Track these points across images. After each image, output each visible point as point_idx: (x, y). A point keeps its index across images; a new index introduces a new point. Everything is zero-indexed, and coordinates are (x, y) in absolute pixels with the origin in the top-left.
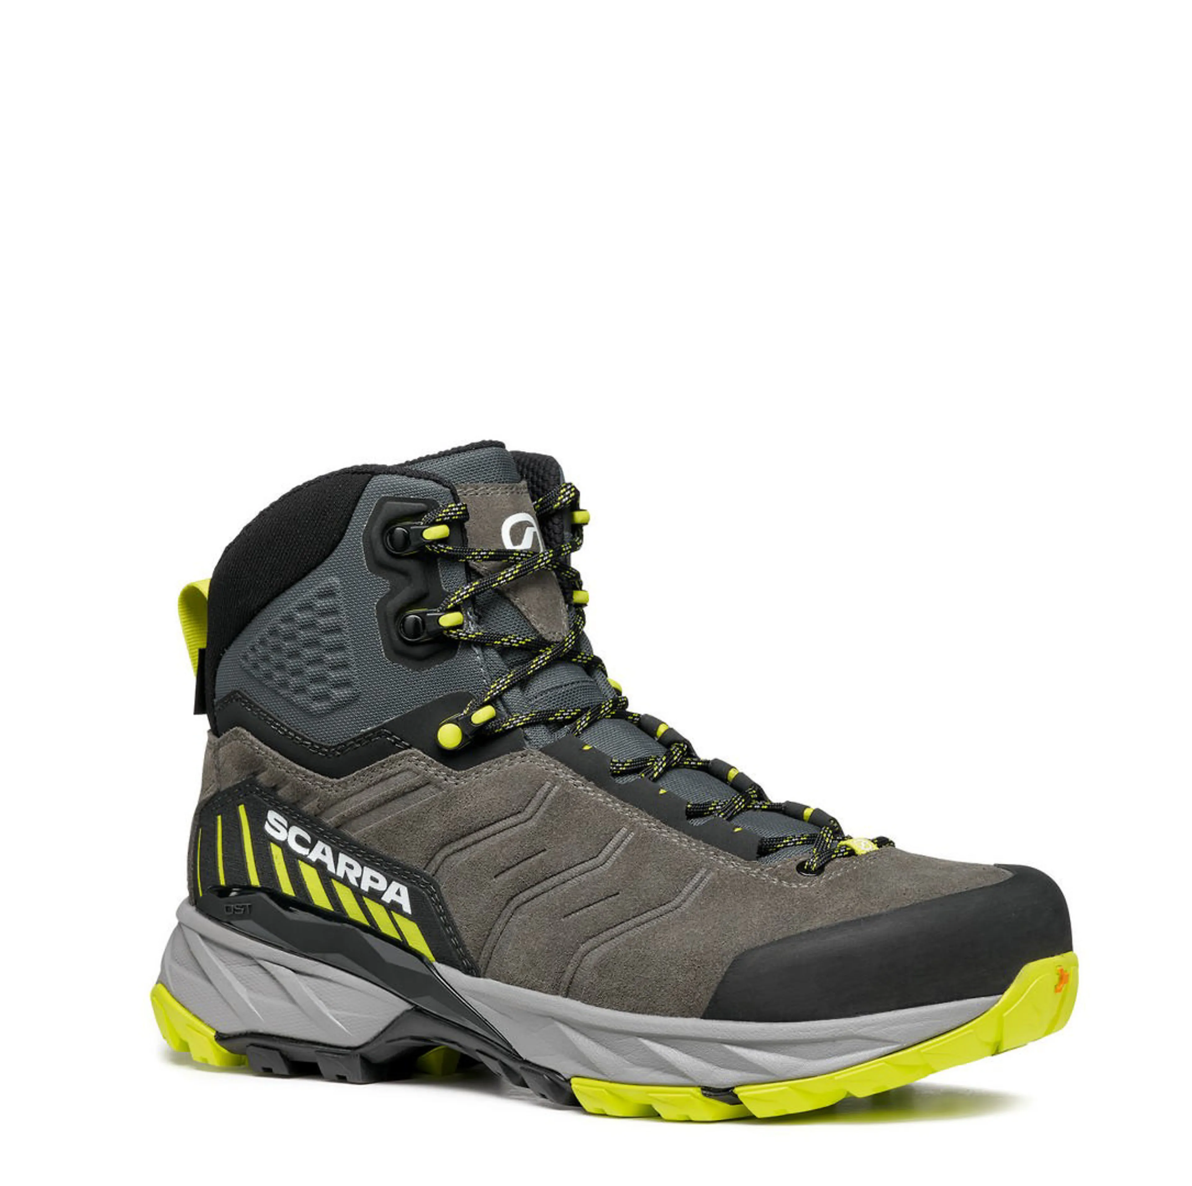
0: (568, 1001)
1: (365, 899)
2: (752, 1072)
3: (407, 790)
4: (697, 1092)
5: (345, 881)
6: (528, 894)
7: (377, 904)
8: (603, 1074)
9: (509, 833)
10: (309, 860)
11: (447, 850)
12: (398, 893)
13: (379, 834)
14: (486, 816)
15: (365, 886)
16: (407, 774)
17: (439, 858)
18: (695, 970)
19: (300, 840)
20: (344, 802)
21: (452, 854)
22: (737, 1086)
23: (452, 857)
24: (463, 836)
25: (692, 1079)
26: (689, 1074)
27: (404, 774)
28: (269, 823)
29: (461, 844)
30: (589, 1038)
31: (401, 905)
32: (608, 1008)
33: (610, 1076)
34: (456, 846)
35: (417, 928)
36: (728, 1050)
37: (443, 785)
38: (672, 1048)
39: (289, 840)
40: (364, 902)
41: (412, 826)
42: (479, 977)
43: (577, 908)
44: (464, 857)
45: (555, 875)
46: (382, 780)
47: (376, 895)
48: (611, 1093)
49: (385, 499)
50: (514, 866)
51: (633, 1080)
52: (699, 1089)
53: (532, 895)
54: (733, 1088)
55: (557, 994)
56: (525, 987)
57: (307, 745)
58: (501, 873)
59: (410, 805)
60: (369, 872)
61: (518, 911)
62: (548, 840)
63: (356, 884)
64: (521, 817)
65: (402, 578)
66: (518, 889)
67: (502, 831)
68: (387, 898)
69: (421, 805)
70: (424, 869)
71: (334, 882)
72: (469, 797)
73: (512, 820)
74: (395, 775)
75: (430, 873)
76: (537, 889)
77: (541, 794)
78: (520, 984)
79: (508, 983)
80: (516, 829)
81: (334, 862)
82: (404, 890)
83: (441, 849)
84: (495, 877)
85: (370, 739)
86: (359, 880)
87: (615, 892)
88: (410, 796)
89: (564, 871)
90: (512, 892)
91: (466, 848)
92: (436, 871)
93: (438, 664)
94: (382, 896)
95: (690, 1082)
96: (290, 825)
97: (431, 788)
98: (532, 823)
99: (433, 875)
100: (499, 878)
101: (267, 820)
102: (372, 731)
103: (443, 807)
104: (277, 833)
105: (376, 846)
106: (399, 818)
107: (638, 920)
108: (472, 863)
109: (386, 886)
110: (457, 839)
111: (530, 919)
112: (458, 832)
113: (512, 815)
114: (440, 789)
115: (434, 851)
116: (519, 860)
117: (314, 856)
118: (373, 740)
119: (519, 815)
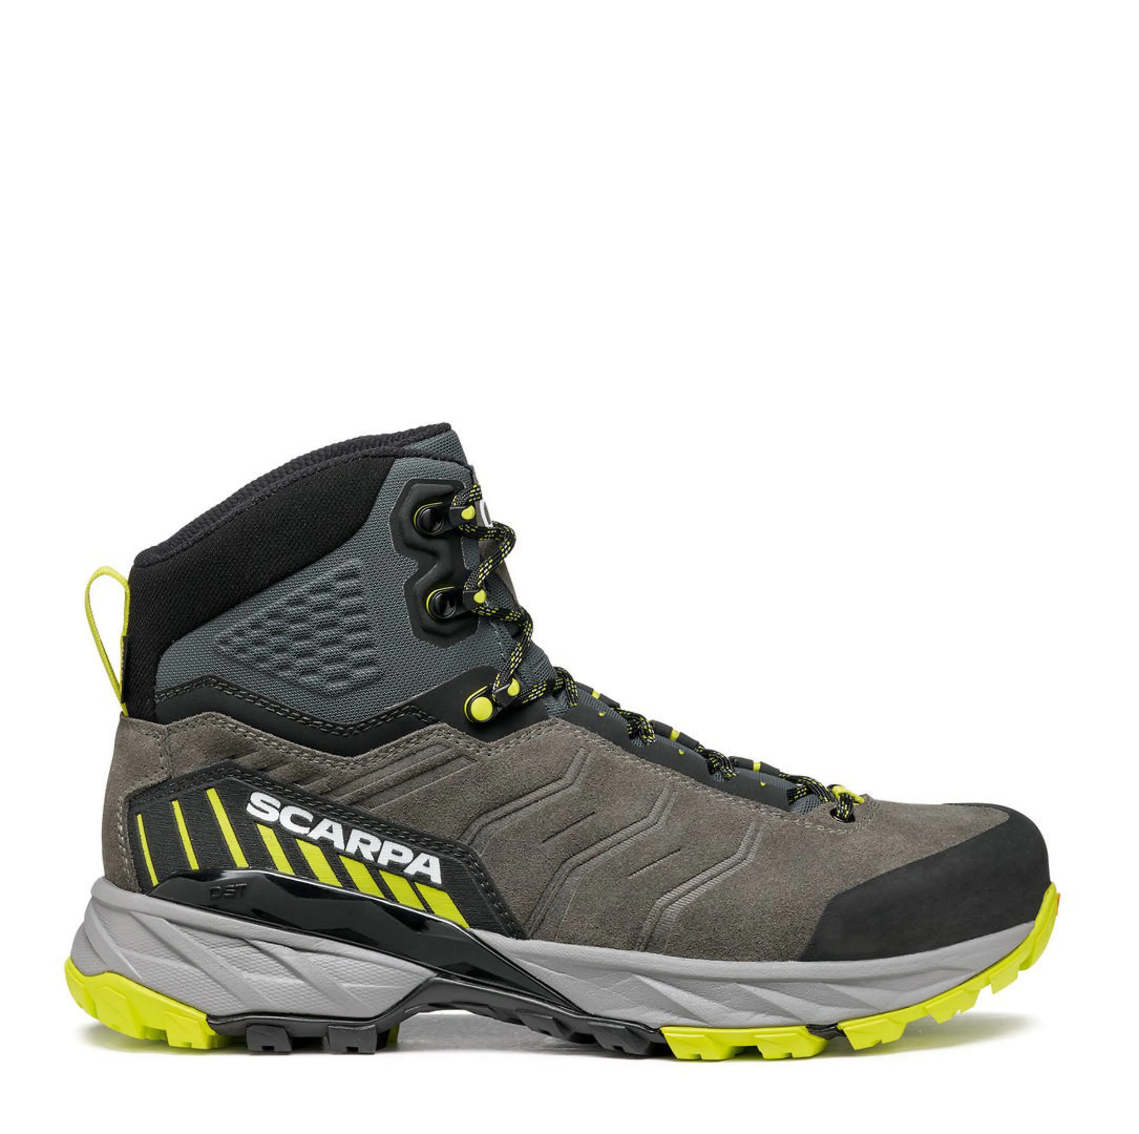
0: (647, 955)
1: (382, 873)
2: (855, 1008)
3: (438, 763)
4: (803, 1030)
5: (358, 857)
6: (581, 856)
7: (397, 877)
8: (702, 1021)
9: (552, 799)
10: (311, 839)
11: (484, 820)
12: (427, 864)
13: (405, 807)
14: (527, 784)
15: (383, 860)
16: (437, 749)
17: (475, 828)
18: (790, 916)
19: (296, 820)
20: (362, 779)
21: (489, 823)
22: (841, 1021)
23: (490, 825)
24: (502, 805)
25: (800, 1019)
26: (795, 1014)
27: (433, 748)
28: (252, 804)
29: (499, 812)
30: (679, 988)
31: (430, 876)
32: (698, 958)
33: (711, 1023)
34: (492, 815)
35: (448, 897)
36: (832, 989)
37: (476, 756)
38: (773, 990)
39: (281, 821)
40: (381, 876)
41: (444, 799)
42: (528, 939)
43: (642, 866)
44: (505, 824)
45: (609, 836)
46: (408, 756)
47: (396, 869)
48: (710, 1038)
49: (413, 482)
50: (563, 830)
51: (736, 1024)
52: (804, 1027)
53: (587, 857)
54: (837, 1024)
55: (632, 949)
56: (592, 945)
57: (318, 725)
58: (549, 838)
59: (440, 778)
60: (389, 846)
61: (574, 873)
62: (597, 804)
63: (372, 858)
64: (561, 783)
65: (430, 557)
66: (572, 852)
67: (543, 798)
68: (410, 871)
69: (453, 777)
70: (458, 839)
71: (343, 859)
72: (506, 767)
73: (553, 786)
74: (423, 749)
75: (465, 843)
76: (591, 851)
77: (578, 760)
78: (585, 943)
79: (570, 943)
80: (559, 795)
81: (344, 838)
82: (435, 862)
83: (478, 817)
84: (544, 842)
85: (395, 716)
86: (376, 855)
87: (676, 849)
88: (439, 770)
89: (618, 832)
90: (565, 856)
91: (505, 816)
92: (473, 841)
93: (462, 640)
94: (404, 869)
95: (798, 1021)
96: (283, 806)
97: (463, 760)
98: (575, 789)
99: (470, 844)
100: (547, 843)
101: (250, 802)
102: (399, 708)
103: (479, 778)
104: (265, 814)
105: (401, 820)
106: (429, 791)
107: (708, 873)
108: (517, 831)
109: (412, 858)
110: (496, 808)
111: (591, 879)
112: (497, 801)
113: (554, 781)
114: (473, 760)
115: (470, 822)
116: (568, 824)
117: (315, 834)
118: (398, 717)
119: (559, 782)
